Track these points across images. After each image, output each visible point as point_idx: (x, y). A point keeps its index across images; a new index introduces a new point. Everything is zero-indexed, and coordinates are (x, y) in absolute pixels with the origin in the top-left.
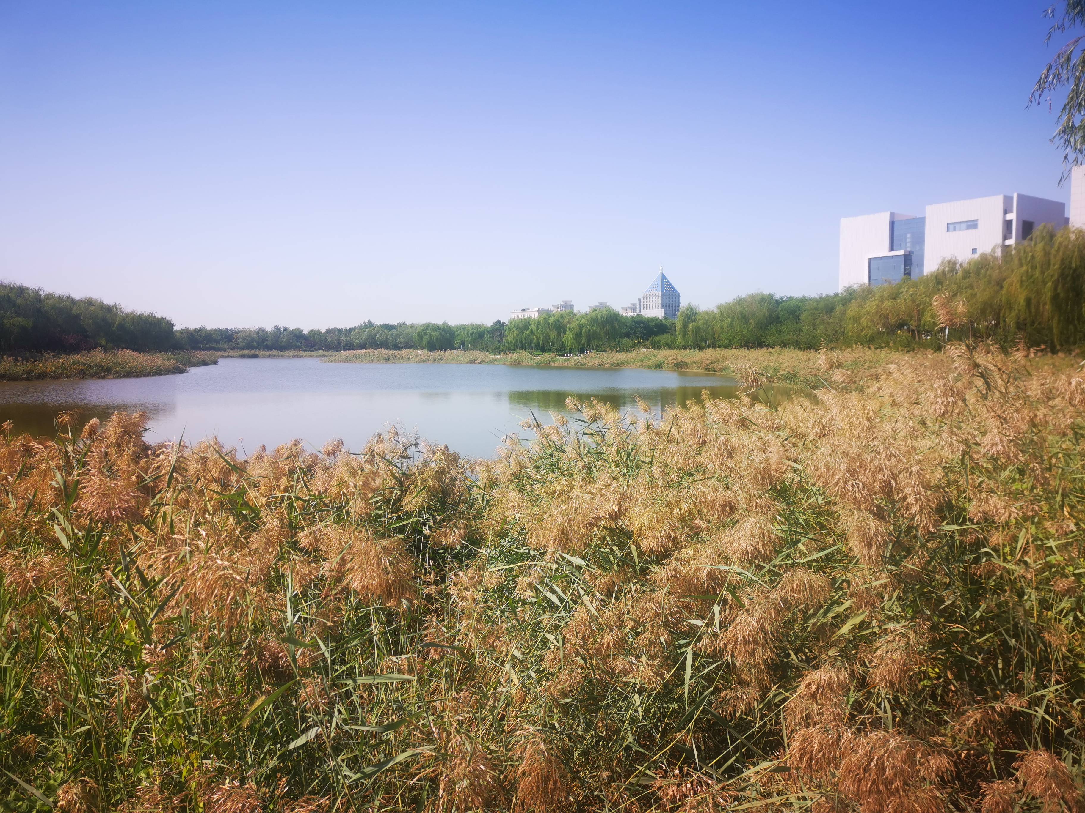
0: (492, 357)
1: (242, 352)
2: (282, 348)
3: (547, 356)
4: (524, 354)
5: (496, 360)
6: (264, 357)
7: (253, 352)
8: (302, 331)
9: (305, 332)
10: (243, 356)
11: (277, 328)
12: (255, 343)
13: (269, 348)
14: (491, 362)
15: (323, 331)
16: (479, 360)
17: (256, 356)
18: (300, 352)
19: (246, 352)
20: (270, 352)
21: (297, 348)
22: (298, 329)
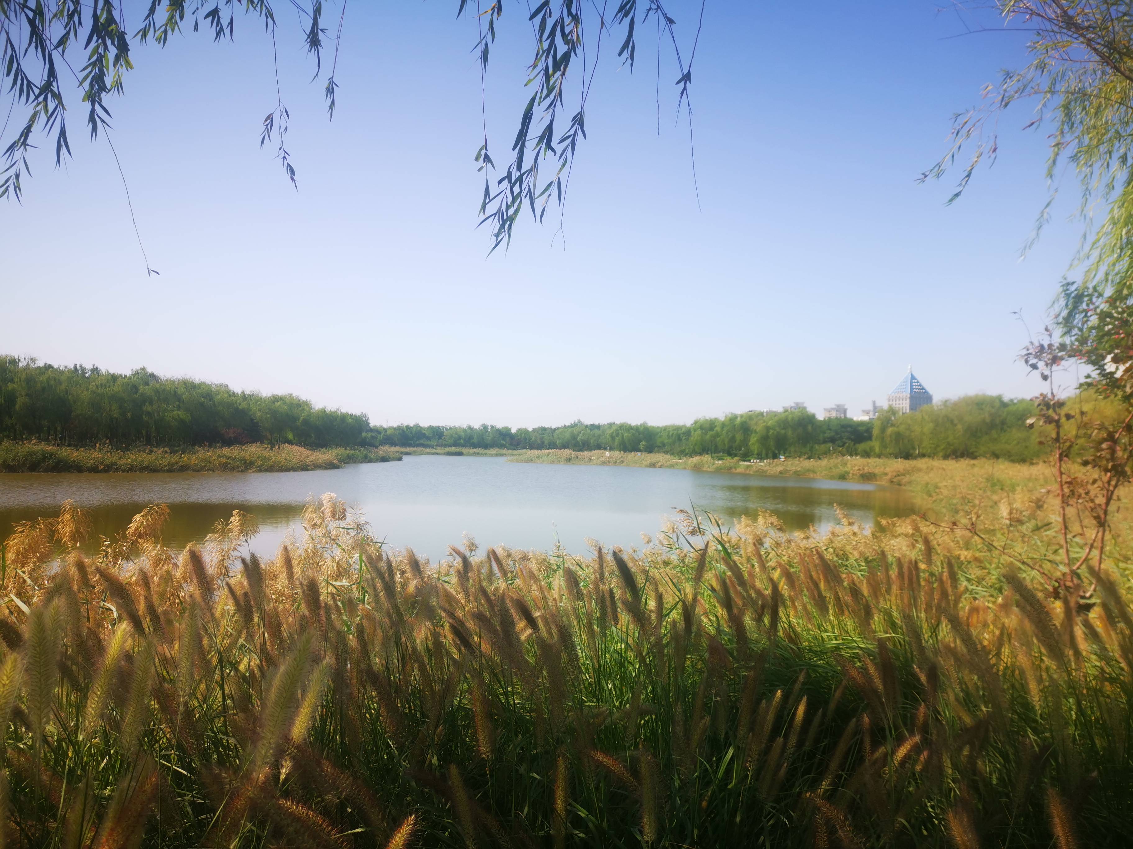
0: (675, 460)
1: (447, 449)
2: (486, 446)
3: (729, 461)
4: (707, 458)
5: (677, 464)
6: (469, 454)
7: (458, 450)
8: (510, 429)
9: (513, 431)
10: (449, 454)
11: (485, 427)
12: (462, 441)
13: (474, 446)
14: (672, 466)
15: (530, 430)
16: (660, 464)
17: (460, 454)
18: (504, 451)
19: (453, 449)
20: (475, 450)
21: (502, 446)
22: (506, 428)
